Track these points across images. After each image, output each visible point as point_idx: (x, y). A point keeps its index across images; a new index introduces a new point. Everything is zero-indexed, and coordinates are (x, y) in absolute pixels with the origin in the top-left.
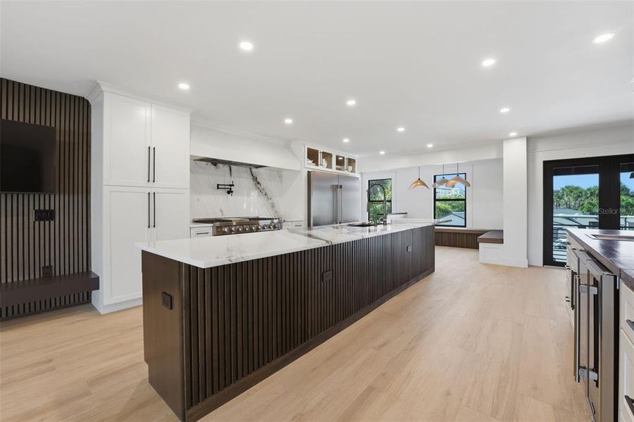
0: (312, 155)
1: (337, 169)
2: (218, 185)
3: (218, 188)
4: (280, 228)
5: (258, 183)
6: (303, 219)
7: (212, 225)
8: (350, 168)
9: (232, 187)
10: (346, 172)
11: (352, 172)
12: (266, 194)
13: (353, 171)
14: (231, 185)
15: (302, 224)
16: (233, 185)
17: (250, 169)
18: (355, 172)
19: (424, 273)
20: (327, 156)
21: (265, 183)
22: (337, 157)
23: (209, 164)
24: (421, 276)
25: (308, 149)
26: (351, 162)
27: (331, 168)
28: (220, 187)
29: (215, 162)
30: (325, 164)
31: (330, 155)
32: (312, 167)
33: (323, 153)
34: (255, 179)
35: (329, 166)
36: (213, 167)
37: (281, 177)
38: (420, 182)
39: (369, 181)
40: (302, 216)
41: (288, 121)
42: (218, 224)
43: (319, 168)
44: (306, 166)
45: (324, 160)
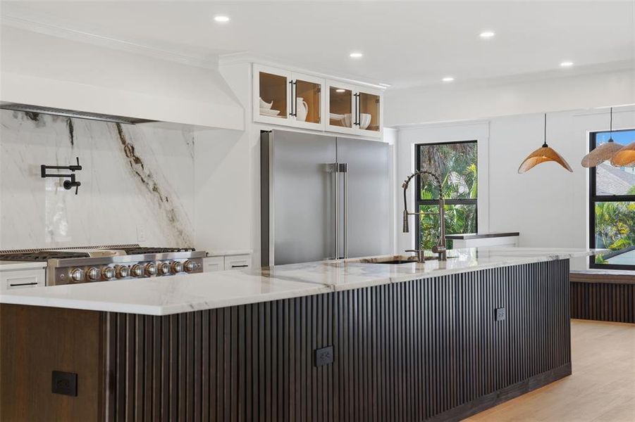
0: (272, 89)
1: (333, 122)
2: (43, 168)
3: (44, 175)
4: (199, 269)
5: (137, 160)
6: (250, 251)
7: (44, 264)
8: (366, 119)
9: (76, 172)
10: (355, 130)
11: (369, 128)
12: (155, 189)
13: (373, 127)
14: (72, 168)
15: (248, 262)
16: (79, 168)
17: (118, 125)
18: (377, 129)
19: (542, 376)
20: (308, 91)
21: (153, 159)
22: (332, 90)
23: (20, 114)
24: (532, 381)
25: (261, 74)
26: (369, 102)
27: (317, 120)
28: (48, 171)
29: (34, 114)
30: (303, 111)
31: (316, 88)
32: (273, 121)
33: (298, 82)
34: (129, 150)
35: (313, 116)
36: (30, 123)
37: (191, 143)
38: (548, 154)
39: (418, 147)
40: (248, 243)
41: (222, 19)
42: (56, 262)
43: (290, 121)
44: (258, 118)
45: (300, 100)
